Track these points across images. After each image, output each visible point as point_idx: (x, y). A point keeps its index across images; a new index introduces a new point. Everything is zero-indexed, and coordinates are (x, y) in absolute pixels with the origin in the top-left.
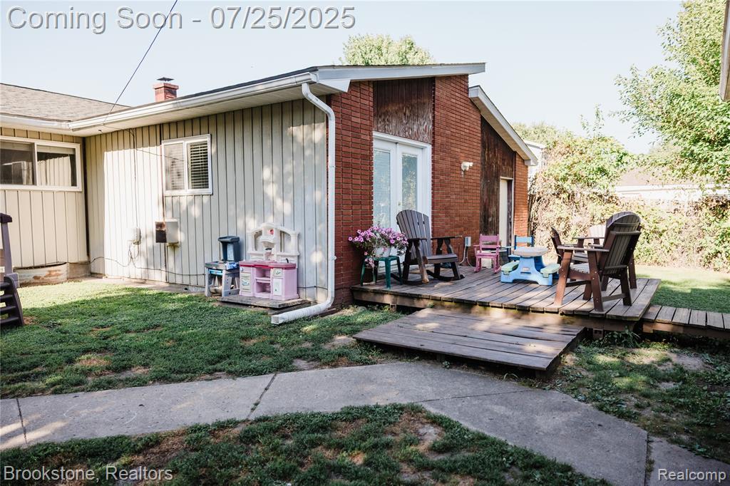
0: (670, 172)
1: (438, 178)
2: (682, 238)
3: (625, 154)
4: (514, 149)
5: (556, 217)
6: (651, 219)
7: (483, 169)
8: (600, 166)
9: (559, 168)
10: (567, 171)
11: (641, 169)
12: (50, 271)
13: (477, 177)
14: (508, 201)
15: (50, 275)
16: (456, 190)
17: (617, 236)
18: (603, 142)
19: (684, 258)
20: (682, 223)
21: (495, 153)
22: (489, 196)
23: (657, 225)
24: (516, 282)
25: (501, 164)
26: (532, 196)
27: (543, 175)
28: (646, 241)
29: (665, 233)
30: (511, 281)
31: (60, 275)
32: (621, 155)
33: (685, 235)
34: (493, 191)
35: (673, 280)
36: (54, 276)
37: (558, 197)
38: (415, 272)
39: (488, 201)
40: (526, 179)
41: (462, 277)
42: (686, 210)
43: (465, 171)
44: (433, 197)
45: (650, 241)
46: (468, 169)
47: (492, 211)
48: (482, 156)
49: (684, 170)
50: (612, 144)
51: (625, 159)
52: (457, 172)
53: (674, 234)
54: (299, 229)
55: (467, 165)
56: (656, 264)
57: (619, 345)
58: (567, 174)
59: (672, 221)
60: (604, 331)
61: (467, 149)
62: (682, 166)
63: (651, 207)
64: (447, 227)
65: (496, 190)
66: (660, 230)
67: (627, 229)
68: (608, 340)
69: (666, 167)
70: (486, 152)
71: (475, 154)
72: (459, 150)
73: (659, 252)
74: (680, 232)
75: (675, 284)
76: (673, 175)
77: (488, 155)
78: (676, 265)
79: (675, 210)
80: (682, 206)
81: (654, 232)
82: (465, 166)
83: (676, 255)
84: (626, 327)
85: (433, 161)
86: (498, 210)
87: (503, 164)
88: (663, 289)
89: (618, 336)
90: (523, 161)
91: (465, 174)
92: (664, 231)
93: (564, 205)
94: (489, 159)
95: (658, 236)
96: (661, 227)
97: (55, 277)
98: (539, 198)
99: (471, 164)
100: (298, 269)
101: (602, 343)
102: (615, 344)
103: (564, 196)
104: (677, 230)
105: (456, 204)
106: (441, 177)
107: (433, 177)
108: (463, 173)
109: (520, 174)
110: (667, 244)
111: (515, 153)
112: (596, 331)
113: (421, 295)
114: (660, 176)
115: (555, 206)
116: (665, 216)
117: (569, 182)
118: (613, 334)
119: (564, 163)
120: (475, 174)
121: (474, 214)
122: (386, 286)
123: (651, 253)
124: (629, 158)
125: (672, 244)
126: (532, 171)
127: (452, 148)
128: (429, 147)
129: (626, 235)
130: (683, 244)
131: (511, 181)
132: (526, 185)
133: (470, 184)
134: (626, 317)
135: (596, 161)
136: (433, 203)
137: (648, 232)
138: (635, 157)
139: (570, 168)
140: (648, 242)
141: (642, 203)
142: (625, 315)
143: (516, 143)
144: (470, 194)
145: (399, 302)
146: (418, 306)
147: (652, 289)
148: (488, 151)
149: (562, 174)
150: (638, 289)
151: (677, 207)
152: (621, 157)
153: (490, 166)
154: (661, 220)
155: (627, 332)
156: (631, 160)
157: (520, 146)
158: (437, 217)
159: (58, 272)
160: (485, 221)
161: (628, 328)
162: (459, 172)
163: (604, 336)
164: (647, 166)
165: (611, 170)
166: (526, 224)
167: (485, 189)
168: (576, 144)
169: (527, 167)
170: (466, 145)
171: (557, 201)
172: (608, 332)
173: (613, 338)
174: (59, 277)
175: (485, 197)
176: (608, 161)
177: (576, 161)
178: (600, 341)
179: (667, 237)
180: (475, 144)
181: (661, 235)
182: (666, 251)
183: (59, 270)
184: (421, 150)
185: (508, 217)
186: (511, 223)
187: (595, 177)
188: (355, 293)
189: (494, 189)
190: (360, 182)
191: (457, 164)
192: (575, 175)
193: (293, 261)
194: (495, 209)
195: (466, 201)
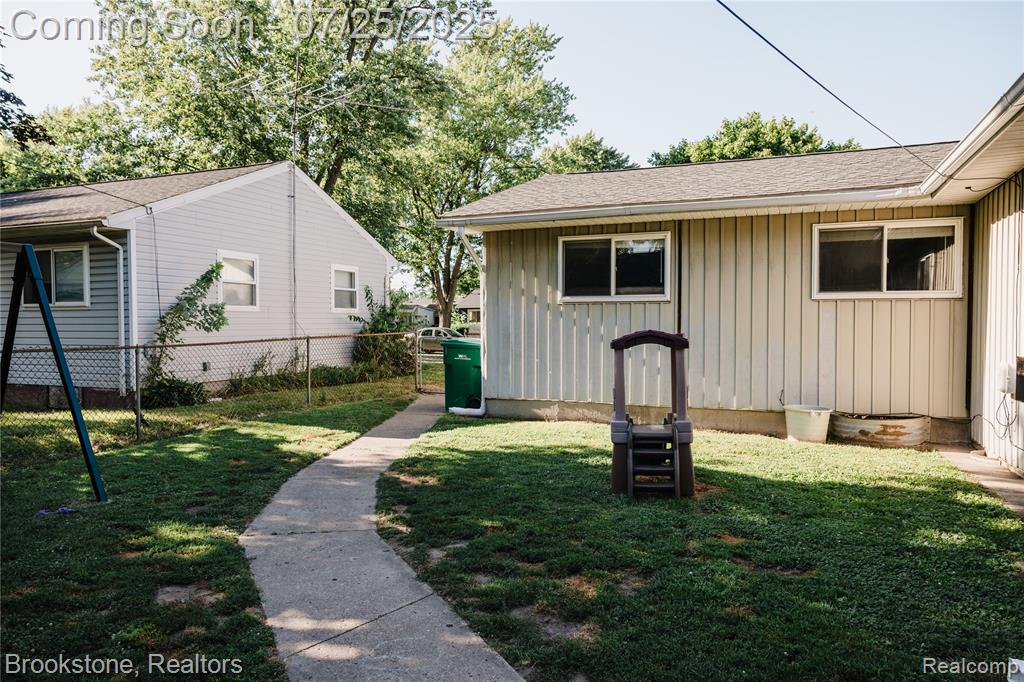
12: (885, 426)
15: (884, 432)
31: (902, 434)
36: (890, 434)
97: (893, 437)
159: (898, 429)
174: (900, 437)
183: (902, 427)
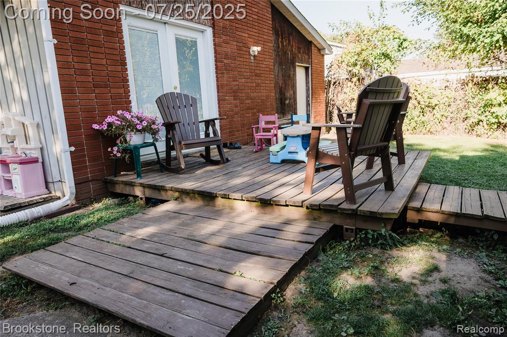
0: (442, 53)
1: (221, 62)
2: (451, 110)
3: (405, 40)
4: (310, 39)
5: (350, 98)
6: (426, 96)
7: (277, 55)
8: (383, 51)
9: (350, 55)
10: (356, 57)
11: (417, 52)
13: (269, 62)
14: (307, 86)
16: (245, 74)
17: (372, 106)
18: (387, 30)
19: (451, 127)
20: (451, 98)
21: (289, 41)
22: (284, 81)
23: (430, 100)
24: (284, 162)
25: (296, 52)
26: (330, 82)
27: (337, 62)
28: (421, 114)
29: (437, 107)
30: (279, 162)
32: (402, 40)
33: (454, 108)
34: (289, 76)
35: (443, 147)
37: (350, 81)
38: (194, 155)
39: (284, 85)
40: (323, 67)
41: (228, 161)
42: (455, 86)
43: (254, 56)
44: (217, 80)
45: (425, 114)
46: (256, 53)
47: (289, 94)
48: (275, 43)
49: (454, 51)
50: (394, 32)
51: (405, 44)
52: (245, 56)
53: (444, 107)
54: (37, 119)
55: (255, 49)
56: (429, 133)
57: (375, 246)
58: (356, 60)
59: (443, 97)
60: (356, 229)
61: (257, 35)
62: (453, 47)
63: (426, 85)
64: (236, 109)
65: (292, 75)
66: (433, 105)
67: (386, 95)
68: (361, 240)
69: (438, 50)
70: (280, 40)
71: (266, 40)
72: (246, 35)
73: (432, 123)
74: (449, 105)
75: (444, 151)
76: (445, 55)
77: (282, 43)
78: (446, 133)
79: (445, 87)
80: (451, 83)
81: (428, 107)
82: (253, 51)
83: (446, 125)
84: (383, 225)
85: (215, 45)
86: (295, 93)
87: (299, 52)
88: (434, 158)
89: (373, 235)
90: (319, 50)
91: (254, 59)
92: (436, 105)
93: (355, 88)
94: (283, 45)
95: (431, 110)
96: (434, 102)
98: (335, 83)
99: (259, 49)
100: (43, 163)
101: (353, 244)
102: (370, 245)
103: (355, 79)
104: (446, 104)
105: (246, 88)
106: (226, 61)
107: (216, 61)
108: (252, 58)
109: (316, 61)
110: (438, 116)
111: (311, 42)
112: (347, 229)
113: (164, 187)
114: (434, 58)
115: (348, 89)
116: (438, 92)
117: (358, 67)
118: (366, 233)
119: (354, 51)
120: (266, 60)
121: (268, 97)
122: (135, 176)
123: (426, 124)
124: (408, 43)
125: (443, 115)
126: (328, 60)
127: (238, 33)
128: (209, 31)
129: (385, 104)
130: (452, 115)
131: (308, 67)
132: (323, 71)
133: (261, 69)
134: (382, 214)
135: (380, 47)
136: (218, 86)
137: (423, 106)
138: (413, 42)
139: (359, 54)
140: (423, 115)
141: (419, 83)
142: (380, 211)
143: (310, 33)
144: (263, 78)
145: (149, 193)
146: (165, 198)
147: (421, 163)
148: (282, 39)
149: (352, 60)
150: (406, 163)
151: (448, 84)
152: (402, 43)
153: (285, 53)
154: (434, 96)
155: (383, 231)
156: (410, 45)
157: (314, 36)
158: (225, 100)
160: (281, 104)
161: (385, 226)
162: (248, 57)
163: (356, 235)
164: (423, 50)
165: (393, 54)
166: (323, 105)
167: (280, 75)
168: (364, 33)
169: (323, 55)
170: (255, 31)
171: (349, 84)
172: (361, 230)
173: (366, 238)
175: (281, 82)
176: (391, 47)
177: (364, 47)
178: (351, 242)
179: (438, 110)
180: (266, 31)
181: (434, 109)
182: (438, 122)
184: (201, 34)
185: (307, 99)
186: (309, 104)
187: (379, 62)
188: (109, 185)
189: (290, 75)
190: (104, 62)
191: (244, 49)
192: (364, 60)
193: (36, 154)
194: (292, 92)
195: (258, 85)
